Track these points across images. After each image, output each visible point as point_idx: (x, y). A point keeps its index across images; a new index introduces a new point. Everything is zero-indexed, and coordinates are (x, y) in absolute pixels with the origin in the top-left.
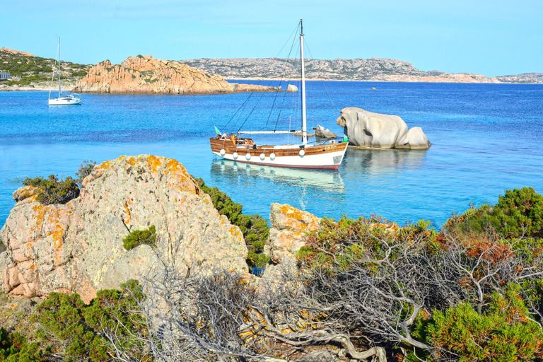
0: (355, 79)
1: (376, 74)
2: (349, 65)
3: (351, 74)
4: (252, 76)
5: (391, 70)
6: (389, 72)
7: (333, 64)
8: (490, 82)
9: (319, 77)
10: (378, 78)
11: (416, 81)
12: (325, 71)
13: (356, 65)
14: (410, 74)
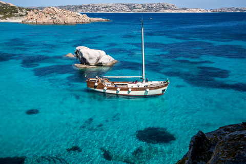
0: (152, 12)
1: (160, 9)
2: (150, 6)
3: (151, 10)
4: (111, 11)
5: (167, 8)
6: (166, 8)
7: (143, 6)
8: (205, 12)
9: (138, 11)
10: (161, 11)
11: (176, 12)
12: (140, 9)
13: (153, 6)
14: (175, 9)
